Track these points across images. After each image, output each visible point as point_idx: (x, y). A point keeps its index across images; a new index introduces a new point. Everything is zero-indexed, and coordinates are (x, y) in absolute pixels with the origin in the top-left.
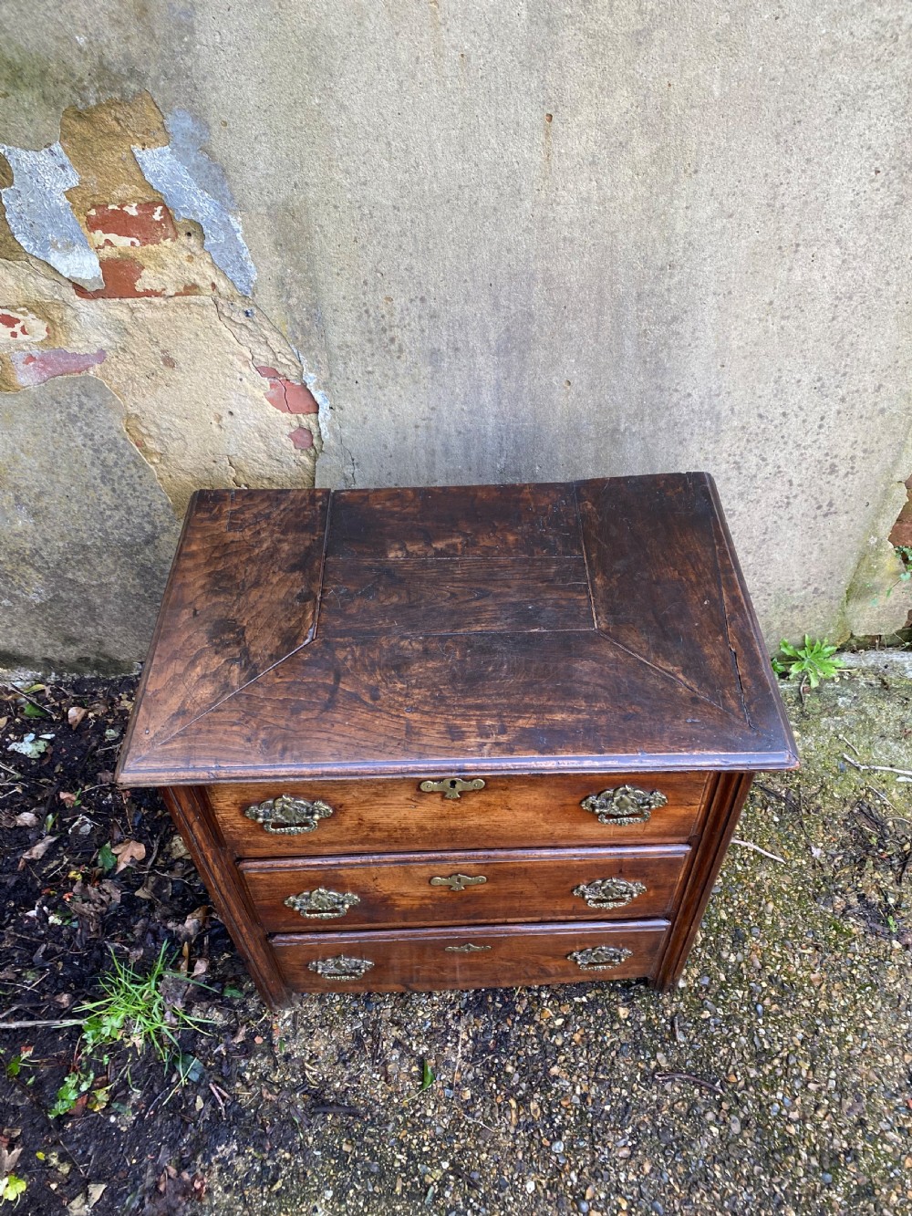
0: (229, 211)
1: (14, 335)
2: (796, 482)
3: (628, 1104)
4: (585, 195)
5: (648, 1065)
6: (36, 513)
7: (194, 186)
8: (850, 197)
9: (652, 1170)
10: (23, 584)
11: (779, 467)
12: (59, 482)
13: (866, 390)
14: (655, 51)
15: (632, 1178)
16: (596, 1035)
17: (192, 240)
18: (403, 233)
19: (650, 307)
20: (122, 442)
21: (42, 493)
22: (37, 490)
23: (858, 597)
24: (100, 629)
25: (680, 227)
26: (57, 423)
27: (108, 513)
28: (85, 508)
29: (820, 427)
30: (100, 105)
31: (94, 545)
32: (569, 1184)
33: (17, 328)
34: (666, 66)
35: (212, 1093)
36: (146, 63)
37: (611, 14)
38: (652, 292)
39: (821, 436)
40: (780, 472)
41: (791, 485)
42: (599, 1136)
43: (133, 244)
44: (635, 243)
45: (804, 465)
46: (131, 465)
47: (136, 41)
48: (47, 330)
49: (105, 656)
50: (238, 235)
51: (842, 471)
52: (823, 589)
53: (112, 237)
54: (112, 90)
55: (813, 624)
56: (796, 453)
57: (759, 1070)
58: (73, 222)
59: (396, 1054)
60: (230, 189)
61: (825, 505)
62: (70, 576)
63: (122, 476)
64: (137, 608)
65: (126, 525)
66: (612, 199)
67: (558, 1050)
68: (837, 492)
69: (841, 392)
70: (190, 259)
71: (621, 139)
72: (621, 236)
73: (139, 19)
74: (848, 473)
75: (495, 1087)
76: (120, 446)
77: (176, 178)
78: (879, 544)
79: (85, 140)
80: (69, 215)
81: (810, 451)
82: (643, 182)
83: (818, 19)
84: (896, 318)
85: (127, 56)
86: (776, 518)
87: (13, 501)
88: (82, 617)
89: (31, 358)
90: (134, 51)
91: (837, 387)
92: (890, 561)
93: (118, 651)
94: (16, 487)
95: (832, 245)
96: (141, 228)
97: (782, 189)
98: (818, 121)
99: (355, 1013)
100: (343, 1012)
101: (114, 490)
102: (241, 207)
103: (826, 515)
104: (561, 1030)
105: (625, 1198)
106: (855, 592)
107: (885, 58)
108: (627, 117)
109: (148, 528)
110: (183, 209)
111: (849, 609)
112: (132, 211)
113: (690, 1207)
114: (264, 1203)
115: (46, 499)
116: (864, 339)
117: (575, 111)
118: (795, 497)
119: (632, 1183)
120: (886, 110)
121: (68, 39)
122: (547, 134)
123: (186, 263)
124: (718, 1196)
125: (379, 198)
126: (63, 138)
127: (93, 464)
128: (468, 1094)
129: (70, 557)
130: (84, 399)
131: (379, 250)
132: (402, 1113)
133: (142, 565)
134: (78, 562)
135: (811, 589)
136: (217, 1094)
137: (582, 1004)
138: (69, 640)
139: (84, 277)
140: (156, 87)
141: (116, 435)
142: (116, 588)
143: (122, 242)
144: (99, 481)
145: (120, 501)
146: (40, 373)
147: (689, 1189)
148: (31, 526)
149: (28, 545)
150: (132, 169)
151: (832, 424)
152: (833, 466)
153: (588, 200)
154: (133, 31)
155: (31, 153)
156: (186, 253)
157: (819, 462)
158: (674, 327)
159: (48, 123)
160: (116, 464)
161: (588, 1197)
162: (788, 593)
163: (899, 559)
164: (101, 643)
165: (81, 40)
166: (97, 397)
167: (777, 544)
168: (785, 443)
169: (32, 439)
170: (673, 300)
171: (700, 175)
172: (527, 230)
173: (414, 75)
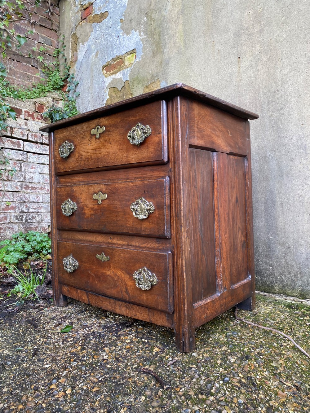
4: (249, 76)
14: (265, 32)
19: (272, 106)
25: (279, 77)
30: (150, 84)
34: (269, 35)
36: (160, 73)
37: (253, 28)
38: (272, 101)
44: (265, 86)
47: (159, 69)
54: (153, 80)
66: (257, 74)
71: (258, 57)
72: (261, 85)
73: (160, 64)
82: (266, 67)
85: (157, 73)
90: (158, 71)
99: (72, 314)
108: (260, 51)
117: (246, 54)
121: (149, 72)
122: (239, 62)
128: (70, 340)
140: (160, 77)
154: (159, 67)
158: (282, 112)
159: (141, 90)
170: (280, 102)
171: (283, 60)
173: (208, 59)
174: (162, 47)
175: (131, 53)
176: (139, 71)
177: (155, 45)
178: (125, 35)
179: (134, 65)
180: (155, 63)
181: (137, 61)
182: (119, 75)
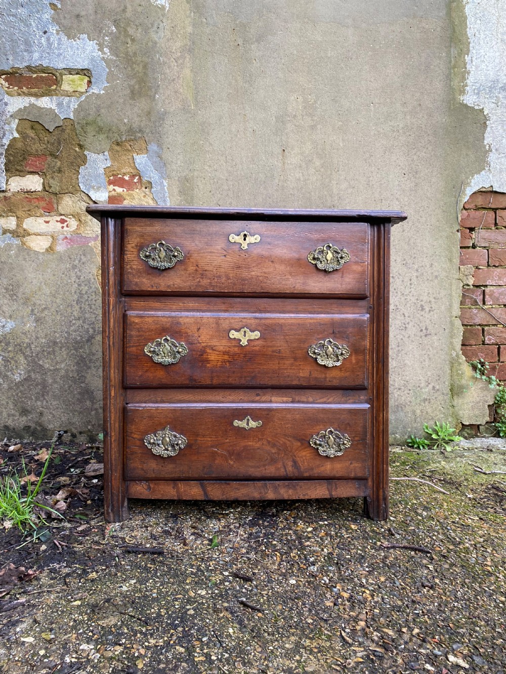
0: (164, 178)
1: (63, 227)
2: (407, 315)
3: (363, 556)
4: (298, 178)
5: (375, 544)
6: (38, 320)
7: (153, 169)
8: (397, 183)
9: (386, 580)
10: (14, 367)
11: (397, 306)
12: (56, 302)
13: (426, 266)
14: (319, 132)
15: (371, 581)
16: (336, 534)
17: (147, 190)
18: (229, 190)
20: (93, 280)
21: (45, 308)
22: (44, 306)
23: (458, 394)
24: (45, 402)
25: (335, 191)
26: (66, 269)
27: (74, 322)
28: (63, 318)
29: (411, 284)
30: (126, 140)
31: (61, 342)
32: (323, 582)
33: (65, 225)
34: (323, 136)
35: (55, 544)
36: (146, 128)
37: (303, 120)
39: (412, 289)
40: (398, 309)
41: (405, 316)
42: (343, 566)
43: (123, 191)
44: (319, 197)
45: (408, 305)
46: (93, 294)
47: (144, 122)
48: (77, 226)
49: (40, 425)
50: (165, 187)
51: (427, 309)
52: (437, 387)
53: (116, 188)
54: (131, 136)
55: (438, 414)
56: (403, 298)
57: (456, 547)
58: (103, 180)
59: (192, 537)
60: (166, 170)
61: (424, 328)
62: (41, 363)
63: (87, 300)
64: (69, 387)
65: (81, 330)
66: (308, 179)
67: (309, 538)
68: (428, 322)
69: (416, 267)
70: (144, 196)
71: (309, 159)
72: (313, 194)
73: (147, 115)
74: (430, 311)
75: (264, 549)
76: (91, 282)
77: (147, 165)
78: (457, 356)
79: (117, 151)
80: (103, 176)
81: (408, 297)
82: (319, 174)
83: (371, 124)
84: (429, 232)
85: (140, 126)
86: (402, 337)
87: (29, 312)
88: (38, 393)
89: (66, 238)
90: (142, 125)
91: (413, 264)
92: (467, 370)
93: (49, 422)
94: (35, 304)
95: (395, 200)
96: (129, 185)
97: (371, 179)
98: (378, 156)
99: (166, 524)
100: (157, 524)
101: (81, 308)
102: (169, 177)
103: (426, 336)
104: (311, 532)
105: (368, 589)
106: (456, 391)
107: (397, 137)
108: (311, 151)
109: (91, 331)
110: (147, 177)
111: (455, 403)
112: (127, 178)
113: (420, 594)
114: (80, 584)
115: (46, 312)
116: (419, 241)
117: (292, 149)
118: (408, 323)
119: (372, 584)
120: (402, 153)
121: (122, 120)
122: (283, 156)
123: (142, 198)
124: (441, 591)
125: (221, 176)
126: (110, 150)
127: (75, 292)
128: (244, 551)
129: (45, 349)
130: (82, 257)
131: (219, 196)
132: (195, 555)
133: (81, 356)
134: (49, 353)
135: (431, 386)
136: (58, 544)
137: (325, 524)
138: (24, 412)
139: (101, 200)
140: (147, 136)
141: (92, 277)
142: (63, 372)
143: (119, 190)
144: (75, 302)
145: (81, 315)
146: (67, 245)
147: (418, 588)
148: (33, 328)
149: (27, 340)
150: (131, 162)
151: (415, 283)
152: (422, 306)
153: (299, 180)
154: (144, 119)
155: (96, 155)
156: (143, 194)
157: (415, 303)
159: (106, 145)
160: (86, 292)
161: (338, 587)
162: (419, 389)
163: (471, 368)
164: (41, 414)
165: (126, 121)
166: (89, 257)
167: (406, 354)
168: (397, 292)
169: (52, 278)
171: (340, 172)
172: (277, 190)
173: (237, 136)
174: (150, 88)
175: (77, 74)
176: (98, 111)
177: (135, 80)
178: (64, 38)
179: (87, 97)
180: (136, 109)
181: (93, 93)
182: (45, 102)
